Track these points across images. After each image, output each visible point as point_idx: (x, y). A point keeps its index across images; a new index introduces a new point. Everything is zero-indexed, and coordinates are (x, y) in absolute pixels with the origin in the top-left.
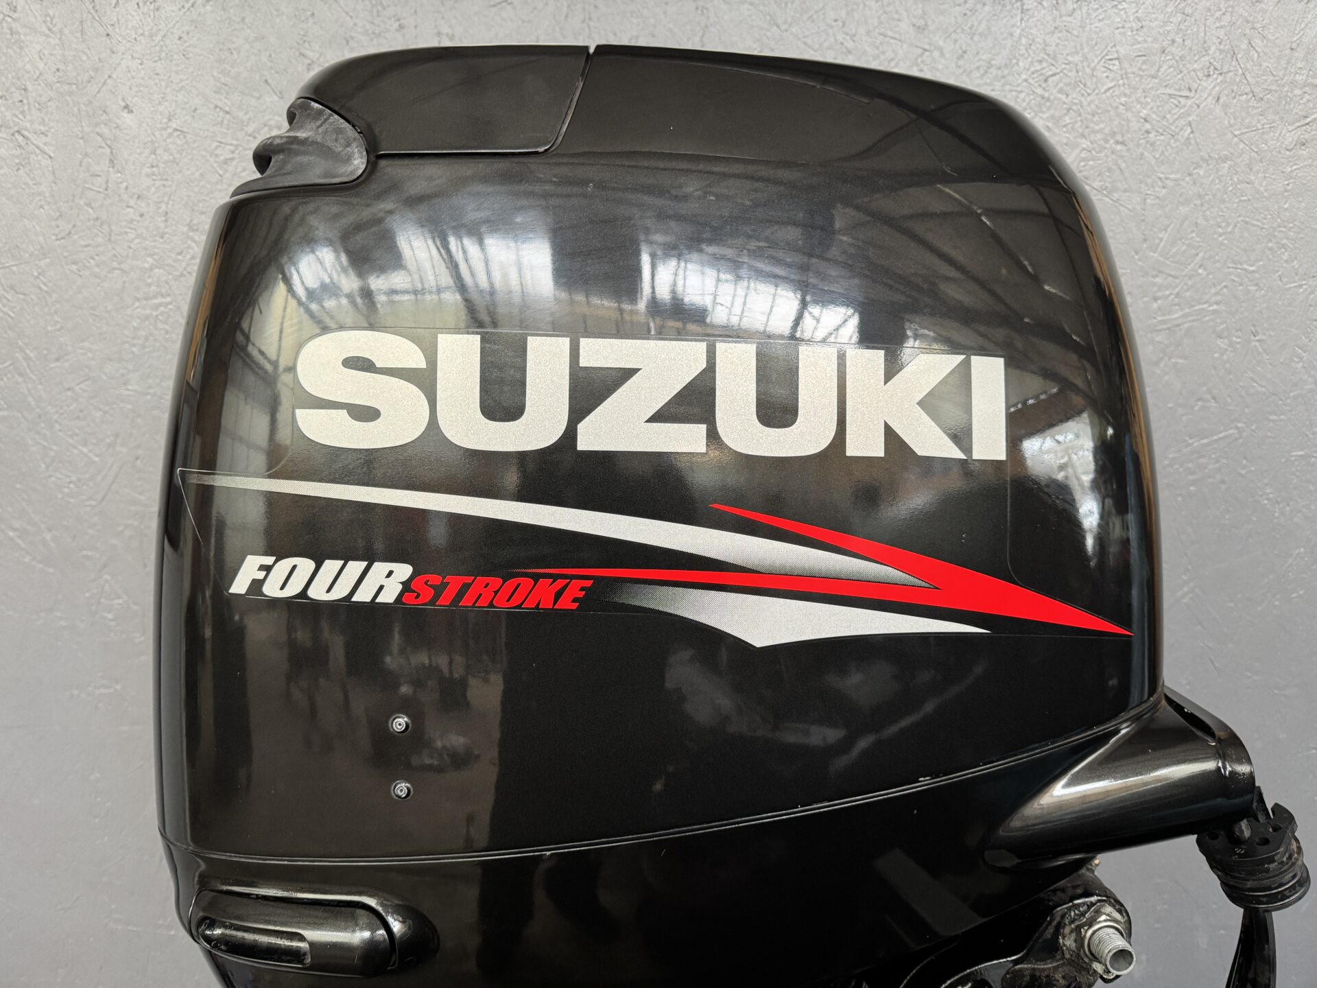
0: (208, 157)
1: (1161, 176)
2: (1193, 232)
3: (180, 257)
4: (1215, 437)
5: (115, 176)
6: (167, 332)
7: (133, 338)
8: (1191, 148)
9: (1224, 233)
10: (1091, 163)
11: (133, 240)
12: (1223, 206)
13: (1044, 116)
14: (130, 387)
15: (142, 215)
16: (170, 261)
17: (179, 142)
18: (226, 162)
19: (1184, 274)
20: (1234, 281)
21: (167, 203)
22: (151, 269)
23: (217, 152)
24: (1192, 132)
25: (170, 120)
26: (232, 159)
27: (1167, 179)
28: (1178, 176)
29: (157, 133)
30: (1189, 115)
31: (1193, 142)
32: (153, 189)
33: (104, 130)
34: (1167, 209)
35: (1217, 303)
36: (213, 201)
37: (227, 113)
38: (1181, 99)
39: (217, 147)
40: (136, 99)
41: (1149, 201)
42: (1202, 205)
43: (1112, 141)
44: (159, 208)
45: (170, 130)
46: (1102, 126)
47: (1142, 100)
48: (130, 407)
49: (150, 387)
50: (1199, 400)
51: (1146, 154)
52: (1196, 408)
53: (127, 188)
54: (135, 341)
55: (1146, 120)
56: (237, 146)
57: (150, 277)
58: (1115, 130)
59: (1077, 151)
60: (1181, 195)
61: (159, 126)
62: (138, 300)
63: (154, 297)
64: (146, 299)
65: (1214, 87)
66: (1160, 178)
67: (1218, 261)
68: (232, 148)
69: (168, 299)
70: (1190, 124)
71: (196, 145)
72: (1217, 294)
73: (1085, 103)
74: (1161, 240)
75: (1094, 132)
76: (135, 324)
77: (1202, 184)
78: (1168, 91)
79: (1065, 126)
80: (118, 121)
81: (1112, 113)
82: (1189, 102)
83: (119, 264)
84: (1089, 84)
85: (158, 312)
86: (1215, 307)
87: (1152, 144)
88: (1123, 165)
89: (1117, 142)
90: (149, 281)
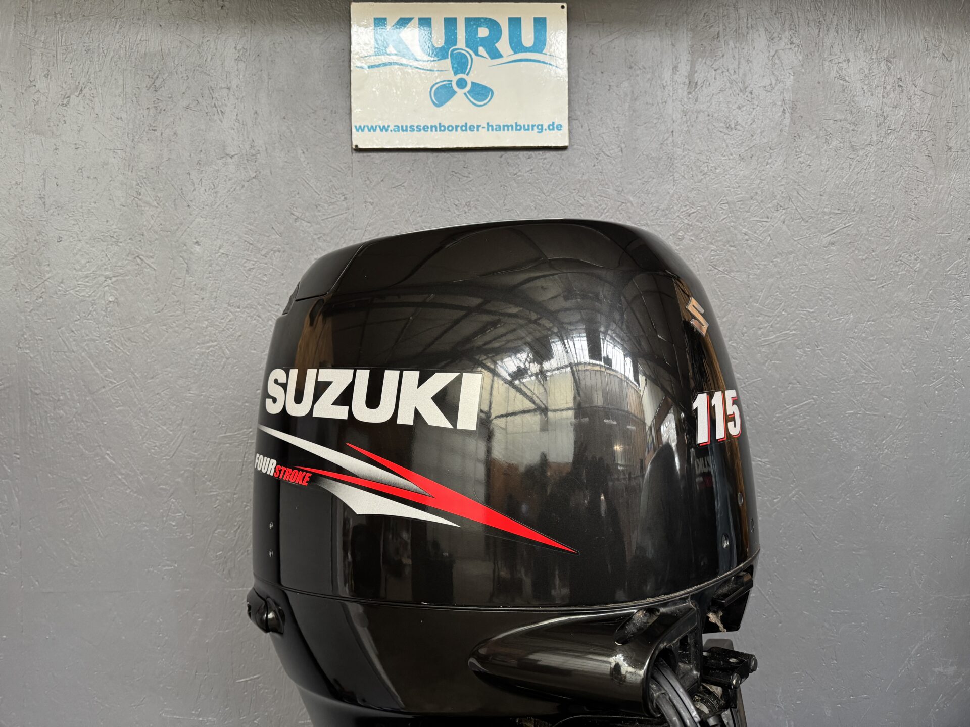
0: (241, 268)
1: (756, 263)
2: (777, 292)
3: (222, 321)
4: (801, 404)
5: (189, 278)
6: (214, 361)
7: (195, 365)
8: (771, 248)
9: (794, 292)
10: (717, 257)
11: (198, 312)
12: (792, 278)
13: (689, 234)
14: (192, 392)
15: (203, 299)
16: (217, 323)
17: (225, 260)
18: (249, 270)
19: (774, 314)
20: (802, 317)
21: (217, 292)
22: (207, 327)
23: (245, 265)
24: (771, 239)
25: (220, 248)
26: (253, 268)
27: (760, 264)
28: (765, 263)
29: (213, 256)
30: (769, 231)
31: (772, 244)
32: (210, 285)
33: (185, 255)
34: (761, 280)
35: (795, 330)
36: (242, 290)
37: (251, 244)
38: (764, 223)
39: (245, 262)
40: (202, 238)
41: (751, 276)
42: (780, 277)
43: (728, 246)
44: (212, 295)
45: (219, 254)
46: (722, 238)
47: (742, 224)
48: (191, 403)
49: (203, 392)
50: (790, 384)
51: (747, 251)
52: (789, 388)
53: (195, 285)
54: (196, 367)
55: (745, 234)
56: (256, 262)
57: (205, 331)
58: (729, 240)
59: (709, 252)
60: (769, 272)
61: (214, 252)
62: (199, 344)
63: (208, 342)
64: (203, 344)
65: (781, 216)
66: (756, 264)
67: (793, 307)
68: (253, 262)
69: (216, 343)
70: (770, 235)
71: (233, 261)
72: (794, 325)
73: (712, 227)
74: (760, 296)
75: (717, 241)
76: (196, 357)
77: (779, 266)
78: (756, 218)
79: (701, 239)
80: (192, 250)
81: (726, 231)
82: (768, 224)
83: (189, 325)
84: (713, 216)
85: (209, 351)
86: (794, 332)
87: (750, 246)
88: (735, 258)
89: (731, 246)
90: (205, 334)
